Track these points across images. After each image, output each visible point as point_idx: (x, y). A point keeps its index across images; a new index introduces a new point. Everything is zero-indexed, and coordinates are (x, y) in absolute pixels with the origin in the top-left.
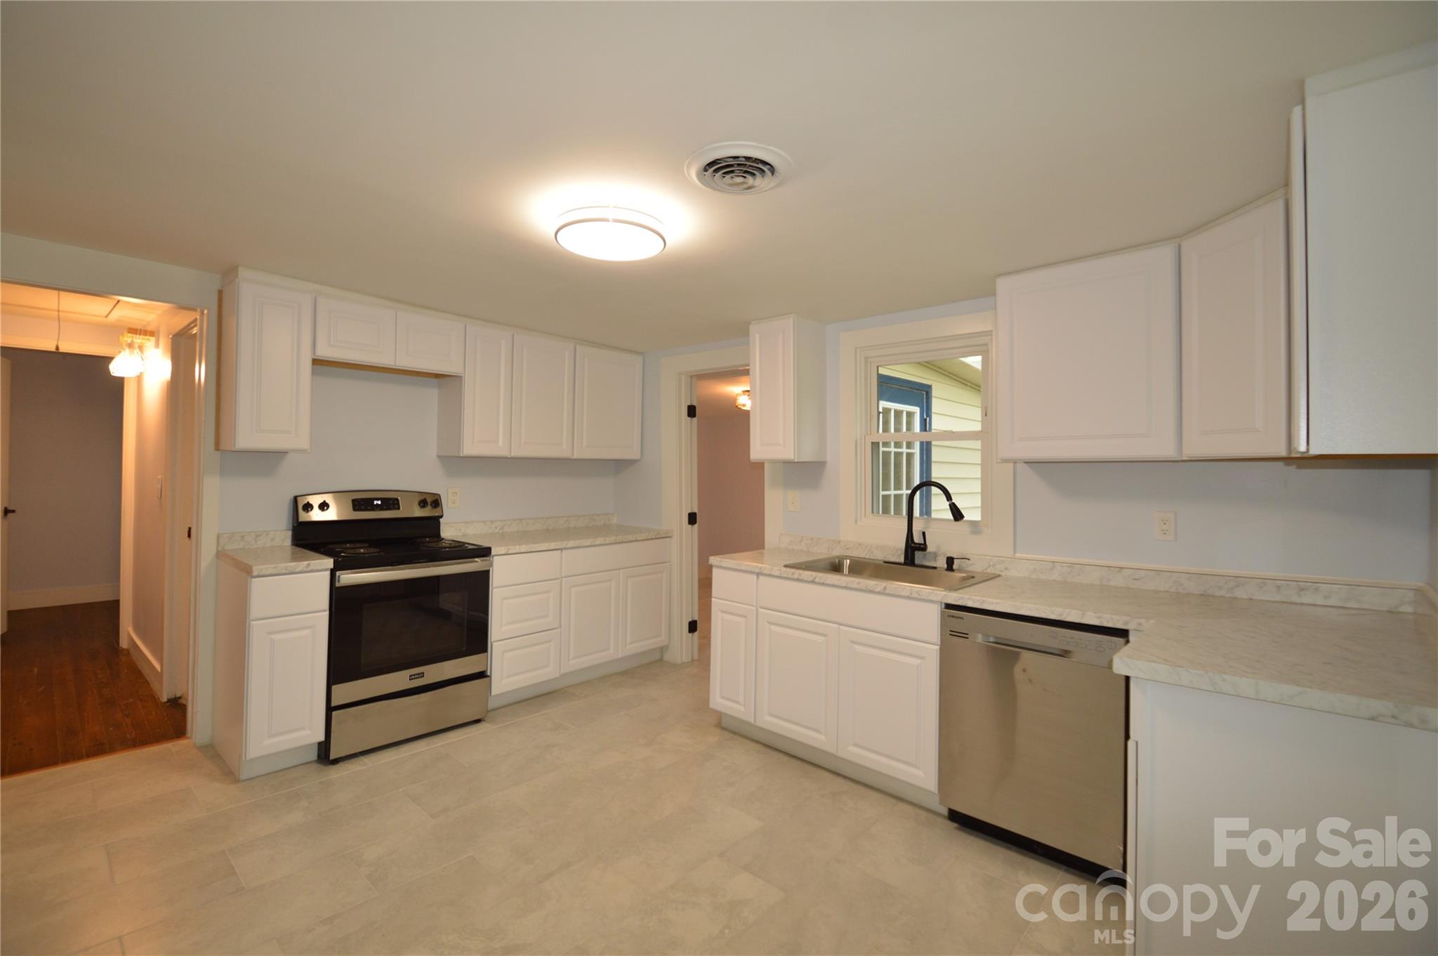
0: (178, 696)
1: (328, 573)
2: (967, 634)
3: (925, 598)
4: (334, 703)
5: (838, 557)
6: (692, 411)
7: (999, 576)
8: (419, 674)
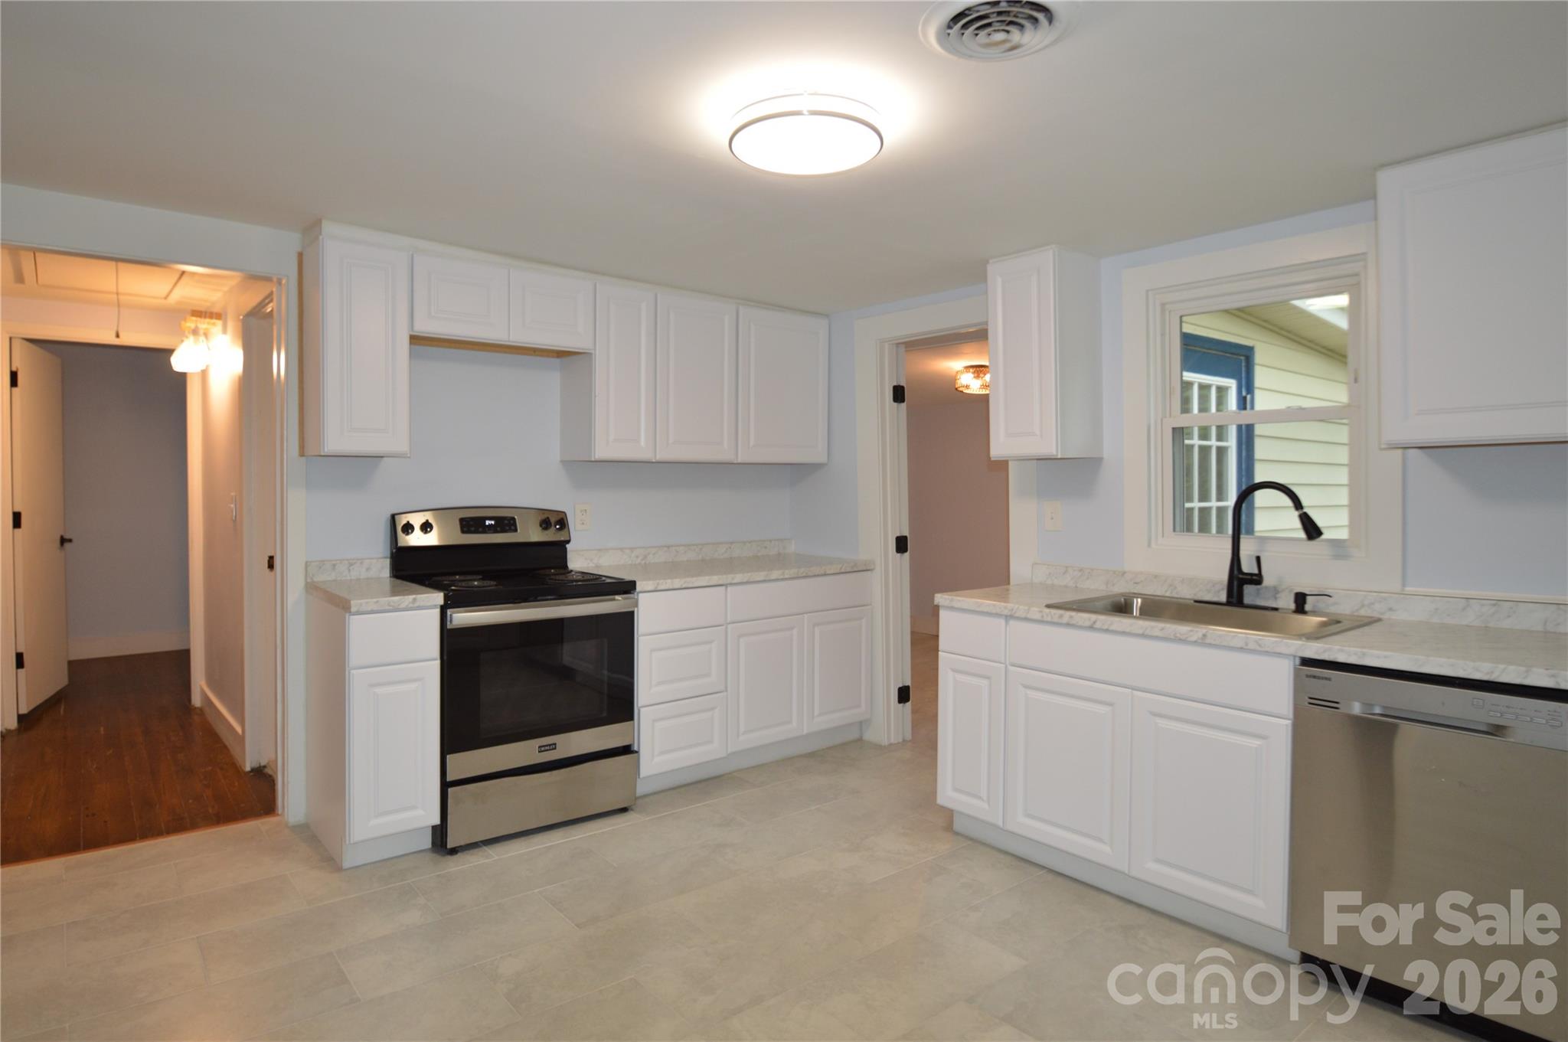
0: (262, 764)
1: (437, 611)
2: (1337, 703)
3: (1268, 649)
4: (450, 778)
5: (1122, 595)
6: (899, 394)
7: (1379, 620)
8: (550, 745)
